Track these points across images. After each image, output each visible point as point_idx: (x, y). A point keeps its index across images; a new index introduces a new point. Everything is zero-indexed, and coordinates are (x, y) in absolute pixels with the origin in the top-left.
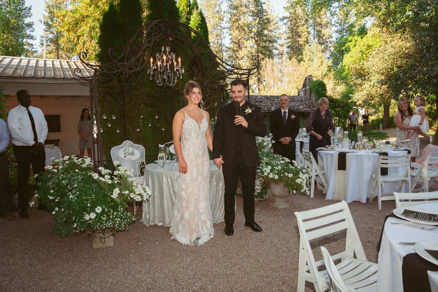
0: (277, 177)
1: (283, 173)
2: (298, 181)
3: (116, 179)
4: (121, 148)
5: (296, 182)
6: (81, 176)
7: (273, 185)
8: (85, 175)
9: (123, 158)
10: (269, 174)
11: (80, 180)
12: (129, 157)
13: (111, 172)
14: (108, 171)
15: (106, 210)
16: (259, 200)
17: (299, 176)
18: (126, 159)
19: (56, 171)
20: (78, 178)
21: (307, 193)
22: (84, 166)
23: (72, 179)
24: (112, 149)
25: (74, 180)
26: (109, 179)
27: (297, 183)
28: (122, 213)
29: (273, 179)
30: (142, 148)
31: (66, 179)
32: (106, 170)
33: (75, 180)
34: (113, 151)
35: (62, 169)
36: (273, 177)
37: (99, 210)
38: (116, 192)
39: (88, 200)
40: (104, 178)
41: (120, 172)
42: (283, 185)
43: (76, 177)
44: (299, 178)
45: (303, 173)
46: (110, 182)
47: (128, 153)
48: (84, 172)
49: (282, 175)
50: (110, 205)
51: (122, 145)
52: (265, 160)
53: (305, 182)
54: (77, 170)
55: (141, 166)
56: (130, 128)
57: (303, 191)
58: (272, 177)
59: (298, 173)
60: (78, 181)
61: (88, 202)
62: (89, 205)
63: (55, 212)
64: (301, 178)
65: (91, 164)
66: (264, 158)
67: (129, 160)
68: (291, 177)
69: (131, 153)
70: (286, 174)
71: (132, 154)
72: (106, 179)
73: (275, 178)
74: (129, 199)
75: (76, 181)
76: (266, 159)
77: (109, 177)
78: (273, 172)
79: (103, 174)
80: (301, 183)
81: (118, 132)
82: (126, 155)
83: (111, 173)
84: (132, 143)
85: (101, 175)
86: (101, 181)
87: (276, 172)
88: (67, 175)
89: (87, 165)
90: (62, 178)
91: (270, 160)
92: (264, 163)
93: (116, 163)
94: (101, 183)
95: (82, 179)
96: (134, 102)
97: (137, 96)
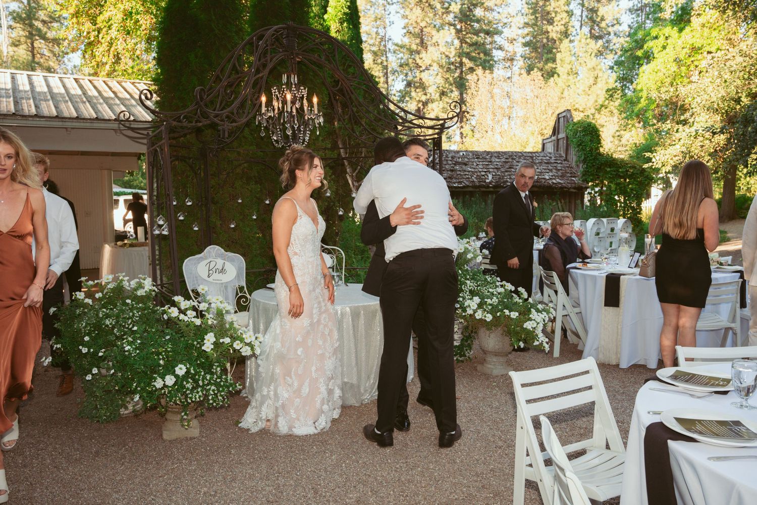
0: (489, 318)
1: (502, 311)
2: (528, 325)
3: (209, 318)
4: (202, 259)
5: (525, 326)
6: (138, 312)
7: (483, 332)
8: (144, 309)
10: (475, 311)
11: (137, 319)
12: (216, 276)
13: (195, 304)
14: (190, 303)
15: (192, 372)
16: (457, 359)
17: (531, 316)
18: (210, 279)
19: (90, 301)
20: (133, 316)
21: (544, 347)
22: (140, 293)
23: (122, 317)
24: (186, 261)
25: (124, 318)
26: (195, 317)
27: (526, 328)
28: (218, 377)
29: (482, 321)
30: (240, 260)
31: (110, 317)
32: (187, 302)
33: (128, 319)
34: (186, 266)
35: (101, 299)
36: (483, 318)
37: (181, 370)
38: (209, 340)
39: (161, 354)
40: (186, 315)
41: (212, 305)
42: (501, 332)
43: (129, 314)
44: (530, 319)
45: (538, 311)
46: (198, 322)
47: (214, 270)
48: (141, 305)
49: (498, 314)
50: (199, 362)
51: (203, 253)
52: (470, 286)
53: (541, 327)
54: (128, 301)
55: (237, 294)
56: (219, 223)
57: (536, 343)
58: (480, 317)
59: (529, 312)
60: (132, 321)
61: (161, 357)
62: (161, 362)
63: (90, 376)
64: (534, 320)
66: (468, 282)
67: (218, 282)
68: (515, 317)
69: (221, 268)
70: (507, 312)
71: (223, 271)
72: (189, 318)
73: (486, 319)
74: (231, 352)
75: (130, 321)
76: (472, 284)
77: (194, 313)
78: (483, 308)
79: (183, 308)
80: (534, 328)
81: (196, 229)
82: (211, 272)
83: (197, 306)
84: (223, 250)
85: (181, 310)
86: (181, 320)
87: (488, 308)
88: (111, 309)
89: (146, 292)
90: (104, 315)
91: (479, 286)
92: (467, 291)
93: (203, 289)
94: (181, 324)
95: (140, 317)
96: (224, 173)
97: (232, 161)
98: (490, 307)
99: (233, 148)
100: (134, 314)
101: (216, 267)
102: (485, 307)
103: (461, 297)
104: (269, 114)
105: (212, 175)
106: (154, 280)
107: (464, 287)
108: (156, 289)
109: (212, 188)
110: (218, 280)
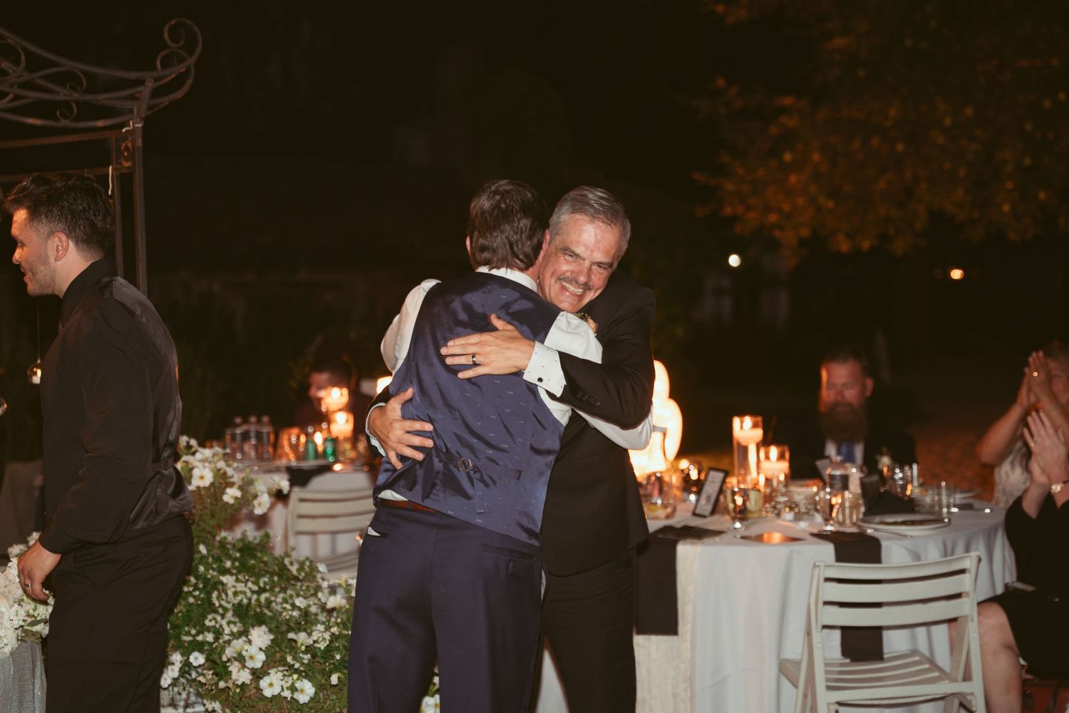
10: (259, 676)
87: (300, 661)
91: (262, 590)
92: (226, 610)
98: (307, 657)
102: (289, 659)
103: (209, 629)
107: (219, 598)
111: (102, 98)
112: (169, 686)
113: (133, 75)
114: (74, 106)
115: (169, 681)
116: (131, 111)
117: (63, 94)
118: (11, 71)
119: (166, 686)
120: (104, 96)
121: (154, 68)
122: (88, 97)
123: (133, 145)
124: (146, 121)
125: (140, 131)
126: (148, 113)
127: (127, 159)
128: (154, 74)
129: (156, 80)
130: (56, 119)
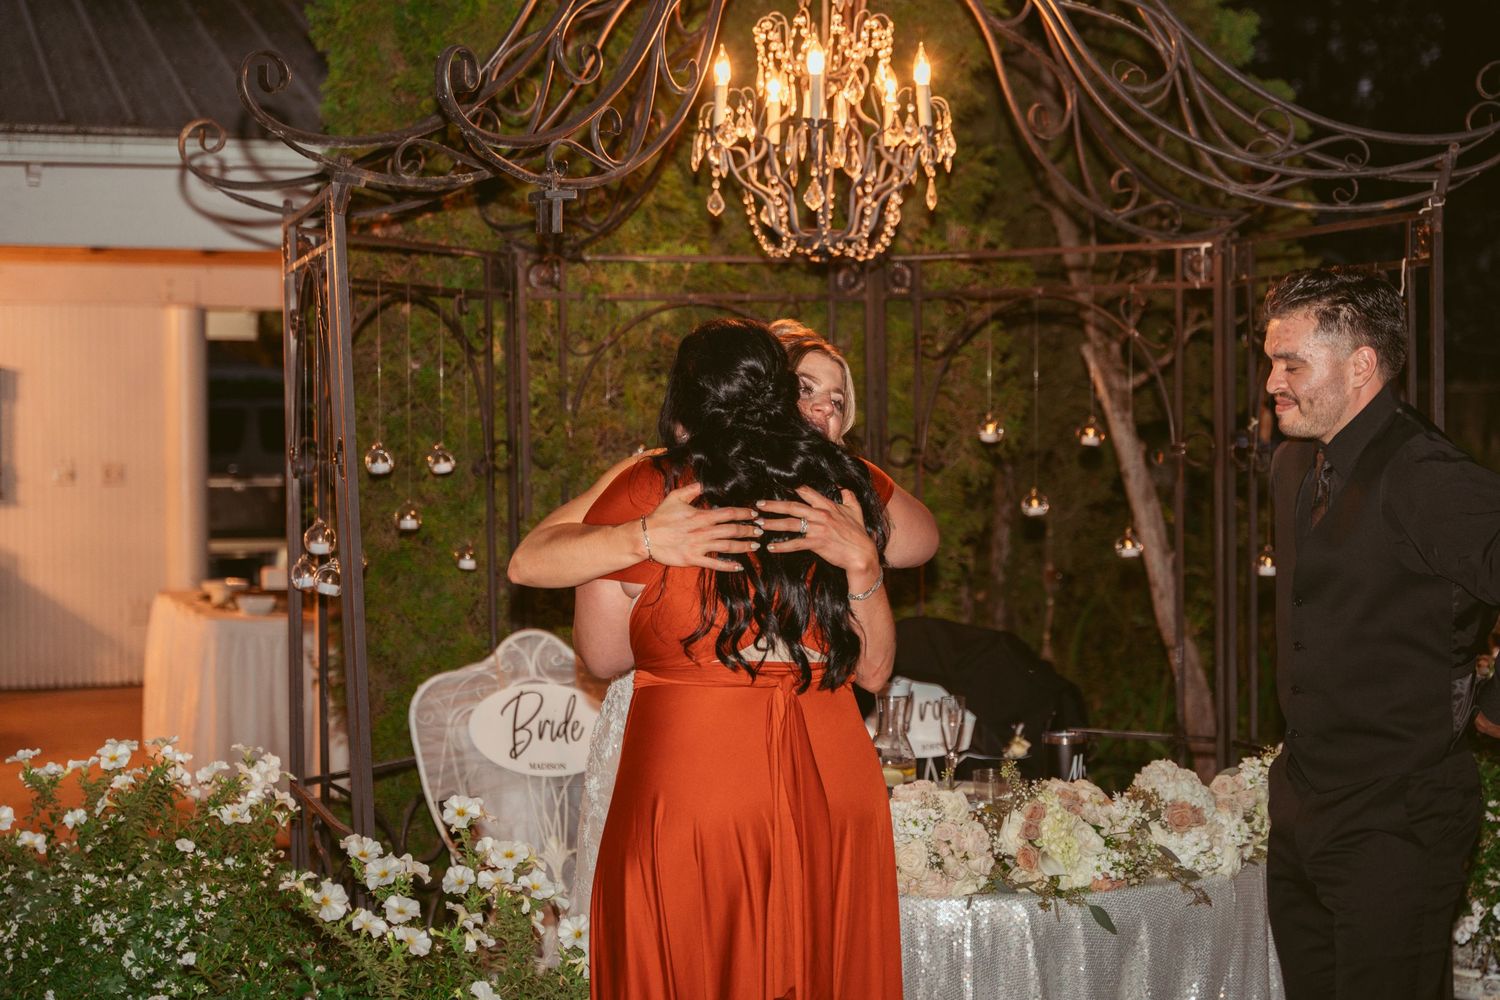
3: (470, 925)
4: (488, 686)
6: (214, 890)
8: (242, 877)
9: (501, 757)
11: (209, 915)
13: (424, 870)
14: (407, 866)
19: (39, 841)
20: (196, 903)
22: (232, 814)
23: (155, 905)
24: (422, 689)
25: (164, 910)
26: (412, 923)
31: (110, 905)
32: (393, 862)
33: (178, 914)
35: (82, 833)
40: (379, 911)
41: (486, 878)
43: (179, 897)
46: (420, 942)
47: (534, 726)
48: (229, 861)
51: (491, 659)
54: (186, 845)
60: (192, 924)
65: (282, 807)
67: (542, 772)
69: (559, 719)
71: (566, 729)
72: (390, 924)
75: (183, 923)
77: (413, 908)
79: (371, 885)
82: (522, 735)
83: (427, 880)
85: (360, 895)
86: (357, 934)
88: (118, 873)
89: (253, 810)
90: (90, 898)
93: (461, 813)
94: (359, 947)
95: (221, 908)
96: (584, 348)
97: (613, 302)
99: (620, 252)
100: (197, 898)
101: (542, 716)
104: (740, 133)
105: (537, 355)
106: (296, 760)
108: (291, 803)
109: (536, 405)
110: (551, 766)
111: (1392, 172)
112: (1468, 942)
113: (1431, 140)
114: (1355, 182)
115: (1467, 937)
116: (1429, 186)
117: (1341, 169)
118: (1277, 144)
119: (1463, 942)
120: (1392, 169)
121: (1463, 129)
122: (1372, 172)
123: (1431, 231)
124: (1449, 196)
125: (1441, 211)
126: (1450, 189)
127: (1424, 250)
128: (1462, 136)
129: (1462, 144)
130: (1332, 202)
